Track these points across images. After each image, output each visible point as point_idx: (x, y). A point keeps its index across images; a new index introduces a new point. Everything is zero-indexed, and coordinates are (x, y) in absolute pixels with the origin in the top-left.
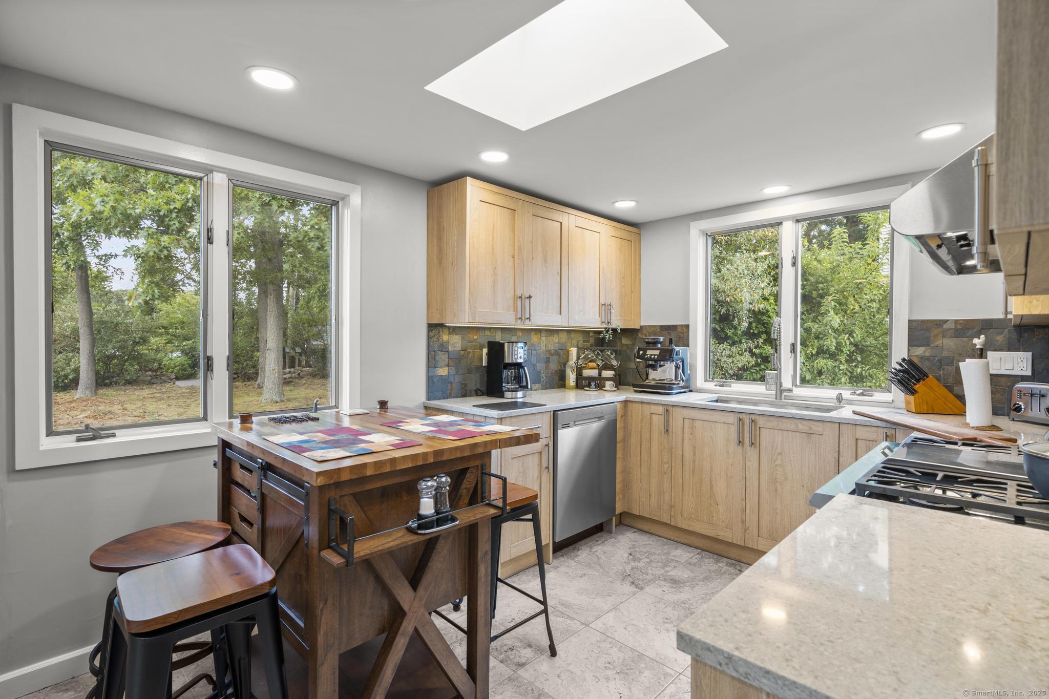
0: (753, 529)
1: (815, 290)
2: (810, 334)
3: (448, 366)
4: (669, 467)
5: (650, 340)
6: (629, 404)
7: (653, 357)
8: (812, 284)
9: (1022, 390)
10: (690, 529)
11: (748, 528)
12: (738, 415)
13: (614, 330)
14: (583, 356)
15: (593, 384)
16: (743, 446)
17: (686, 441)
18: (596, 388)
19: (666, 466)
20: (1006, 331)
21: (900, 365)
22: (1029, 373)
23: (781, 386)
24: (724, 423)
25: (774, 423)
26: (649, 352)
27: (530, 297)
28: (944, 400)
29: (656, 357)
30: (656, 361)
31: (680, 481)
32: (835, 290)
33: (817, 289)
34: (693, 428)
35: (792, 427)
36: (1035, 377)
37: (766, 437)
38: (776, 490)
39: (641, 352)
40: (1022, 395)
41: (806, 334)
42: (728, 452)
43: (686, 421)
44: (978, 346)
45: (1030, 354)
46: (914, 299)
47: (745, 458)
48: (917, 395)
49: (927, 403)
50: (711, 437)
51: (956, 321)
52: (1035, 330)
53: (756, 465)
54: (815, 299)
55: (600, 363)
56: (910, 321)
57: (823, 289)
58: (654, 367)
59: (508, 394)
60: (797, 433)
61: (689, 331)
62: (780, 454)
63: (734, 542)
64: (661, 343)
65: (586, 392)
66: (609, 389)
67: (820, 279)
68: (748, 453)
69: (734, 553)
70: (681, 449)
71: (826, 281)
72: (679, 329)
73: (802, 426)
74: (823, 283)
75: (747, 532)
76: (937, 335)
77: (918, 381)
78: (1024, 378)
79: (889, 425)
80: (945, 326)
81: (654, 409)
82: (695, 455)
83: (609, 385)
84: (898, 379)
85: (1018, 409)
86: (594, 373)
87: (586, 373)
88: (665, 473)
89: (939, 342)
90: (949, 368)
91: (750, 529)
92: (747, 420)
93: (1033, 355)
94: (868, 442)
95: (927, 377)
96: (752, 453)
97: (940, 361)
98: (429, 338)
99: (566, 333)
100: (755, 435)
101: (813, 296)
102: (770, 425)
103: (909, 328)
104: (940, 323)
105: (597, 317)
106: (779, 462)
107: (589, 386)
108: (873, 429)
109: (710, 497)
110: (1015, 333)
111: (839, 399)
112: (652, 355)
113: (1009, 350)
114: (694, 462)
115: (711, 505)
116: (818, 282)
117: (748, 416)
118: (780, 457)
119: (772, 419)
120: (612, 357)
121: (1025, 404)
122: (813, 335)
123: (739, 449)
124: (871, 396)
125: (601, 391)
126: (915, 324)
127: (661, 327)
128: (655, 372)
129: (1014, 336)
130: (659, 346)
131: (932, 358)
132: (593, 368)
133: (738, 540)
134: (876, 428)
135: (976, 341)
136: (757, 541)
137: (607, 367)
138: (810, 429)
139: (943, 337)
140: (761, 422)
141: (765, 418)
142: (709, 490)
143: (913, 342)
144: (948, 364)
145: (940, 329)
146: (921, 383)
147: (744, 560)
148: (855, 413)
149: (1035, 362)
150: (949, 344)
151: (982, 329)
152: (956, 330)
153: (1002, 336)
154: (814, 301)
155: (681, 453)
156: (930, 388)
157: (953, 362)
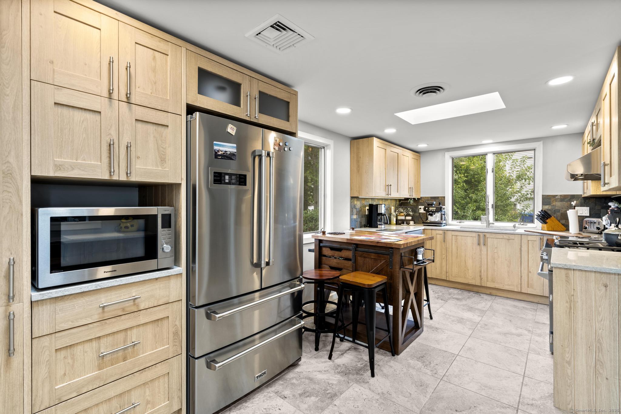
0: (484, 278)
1: (473, 178)
2: (471, 200)
3: (356, 214)
4: (445, 256)
5: (429, 203)
6: (426, 230)
7: (433, 210)
8: (471, 175)
9: (587, 221)
10: (456, 281)
11: (482, 278)
12: (478, 233)
13: (414, 199)
14: (397, 211)
15: (405, 222)
16: (480, 246)
17: (453, 245)
18: (406, 224)
19: (444, 256)
20: (580, 199)
21: (540, 212)
22: (588, 215)
23: (489, 222)
24: (471, 237)
25: (494, 236)
26: (431, 209)
27: (391, 185)
28: (557, 225)
29: (434, 210)
30: (433, 212)
31: (451, 261)
32: (483, 178)
33: (474, 177)
34: (456, 239)
35: (501, 237)
36: (591, 216)
37: (490, 242)
38: (495, 262)
39: (427, 208)
40: (587, 223)
41: (470, 200)
42: (473, 248)
43: (453, 236)
44: (573, 205)
45: (589, 208)
46: (544, 187)
47: (481, 250)
48: (547, 224)
49: (551, 227)
50: (465, 242)
51: (561, 195)
52: (590, 199)
53: (486, 253)
54: (472, 182)
55: (405, 213)
56: (542, 195)
57: (477, 178)
58: (431, 215)
59: (379, 226)
60: (504, 239)
61: (445, 199)
62: (496, 248)
63: (476, 284)
64: (434, 204)
65: (402, 226)
66: (412, 224)
67: (476, 173)
68: (482, 248)
69: (475, 289)
70: (451, 248)
71: (478, 174)
72: (440, 198)
73: (505, 236)
74: (477, 175)
75: (482, 280)
76: (553, 201)
77: (548, 219)
78: (586, 217)
79: (541, 235)
80: (557, 197)
81: (438, 232)
82: (457, 250)
83: (412, 223)
84: (540, 218)
85: (586, 228)
86: (403, 218)
87: (399, 218)
88: (443, 259)
89: (554, 204)
90: (558, 213)
91: (483, 279)
92: (482, 235)
93: (590, 208)
94: (533, 241)
95: (551, 217)
96: (484, 248)
97: (555, 211)
98: (351, 203)
99: (390, 200)
100: (485, 241)
101: (472, 181)
102: (492, 236)
103: (542, 198)
104: (554, 196)
105: (408, 193)
106: (496, 251)
107: (403, 223)
108: (535, 236)
109: (465, 267)
110: (583, 200)
111: (514, 226)
112: (432, 210)
113: (581, 206)
114: (457, 253)
115: (465, 270)
116: (474, 175)
117: (482, 233)
118: (496, 249)
119: (492, 234)
120: (410, 210)
121: (588, 226)
122: (473, 200)
123: (478, 247)
124: (527, 225)
125: (408, 225)
126: (545, 196)
127: (431, 197)
128: (431, 217)
129: (583, 201)
130: (433, 205)
131: (552, 210)
132: (403, 216)
133: (478, 283)
134: (536, 236)
135: (572, 203)
136: (487, 283)
137: (408, 215)
138: (509, 237)
139: (556, 201)
140: (488, 235)
141: (490, 234)
142: (464, 264)
143: (544, 203)
144: (558, 212)
145: (555, 198)
146: (549, 219)
147: (480, 292)
148: (525, 231)
149: (591, 211)
150: (558, 204)
151: (571, 198)
152: (561, 199)
153: (578, 201)
154: (472, 184)
155: (451, 250)
156: (553, 221)
157: (560, 211)
